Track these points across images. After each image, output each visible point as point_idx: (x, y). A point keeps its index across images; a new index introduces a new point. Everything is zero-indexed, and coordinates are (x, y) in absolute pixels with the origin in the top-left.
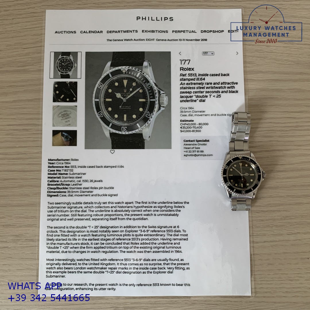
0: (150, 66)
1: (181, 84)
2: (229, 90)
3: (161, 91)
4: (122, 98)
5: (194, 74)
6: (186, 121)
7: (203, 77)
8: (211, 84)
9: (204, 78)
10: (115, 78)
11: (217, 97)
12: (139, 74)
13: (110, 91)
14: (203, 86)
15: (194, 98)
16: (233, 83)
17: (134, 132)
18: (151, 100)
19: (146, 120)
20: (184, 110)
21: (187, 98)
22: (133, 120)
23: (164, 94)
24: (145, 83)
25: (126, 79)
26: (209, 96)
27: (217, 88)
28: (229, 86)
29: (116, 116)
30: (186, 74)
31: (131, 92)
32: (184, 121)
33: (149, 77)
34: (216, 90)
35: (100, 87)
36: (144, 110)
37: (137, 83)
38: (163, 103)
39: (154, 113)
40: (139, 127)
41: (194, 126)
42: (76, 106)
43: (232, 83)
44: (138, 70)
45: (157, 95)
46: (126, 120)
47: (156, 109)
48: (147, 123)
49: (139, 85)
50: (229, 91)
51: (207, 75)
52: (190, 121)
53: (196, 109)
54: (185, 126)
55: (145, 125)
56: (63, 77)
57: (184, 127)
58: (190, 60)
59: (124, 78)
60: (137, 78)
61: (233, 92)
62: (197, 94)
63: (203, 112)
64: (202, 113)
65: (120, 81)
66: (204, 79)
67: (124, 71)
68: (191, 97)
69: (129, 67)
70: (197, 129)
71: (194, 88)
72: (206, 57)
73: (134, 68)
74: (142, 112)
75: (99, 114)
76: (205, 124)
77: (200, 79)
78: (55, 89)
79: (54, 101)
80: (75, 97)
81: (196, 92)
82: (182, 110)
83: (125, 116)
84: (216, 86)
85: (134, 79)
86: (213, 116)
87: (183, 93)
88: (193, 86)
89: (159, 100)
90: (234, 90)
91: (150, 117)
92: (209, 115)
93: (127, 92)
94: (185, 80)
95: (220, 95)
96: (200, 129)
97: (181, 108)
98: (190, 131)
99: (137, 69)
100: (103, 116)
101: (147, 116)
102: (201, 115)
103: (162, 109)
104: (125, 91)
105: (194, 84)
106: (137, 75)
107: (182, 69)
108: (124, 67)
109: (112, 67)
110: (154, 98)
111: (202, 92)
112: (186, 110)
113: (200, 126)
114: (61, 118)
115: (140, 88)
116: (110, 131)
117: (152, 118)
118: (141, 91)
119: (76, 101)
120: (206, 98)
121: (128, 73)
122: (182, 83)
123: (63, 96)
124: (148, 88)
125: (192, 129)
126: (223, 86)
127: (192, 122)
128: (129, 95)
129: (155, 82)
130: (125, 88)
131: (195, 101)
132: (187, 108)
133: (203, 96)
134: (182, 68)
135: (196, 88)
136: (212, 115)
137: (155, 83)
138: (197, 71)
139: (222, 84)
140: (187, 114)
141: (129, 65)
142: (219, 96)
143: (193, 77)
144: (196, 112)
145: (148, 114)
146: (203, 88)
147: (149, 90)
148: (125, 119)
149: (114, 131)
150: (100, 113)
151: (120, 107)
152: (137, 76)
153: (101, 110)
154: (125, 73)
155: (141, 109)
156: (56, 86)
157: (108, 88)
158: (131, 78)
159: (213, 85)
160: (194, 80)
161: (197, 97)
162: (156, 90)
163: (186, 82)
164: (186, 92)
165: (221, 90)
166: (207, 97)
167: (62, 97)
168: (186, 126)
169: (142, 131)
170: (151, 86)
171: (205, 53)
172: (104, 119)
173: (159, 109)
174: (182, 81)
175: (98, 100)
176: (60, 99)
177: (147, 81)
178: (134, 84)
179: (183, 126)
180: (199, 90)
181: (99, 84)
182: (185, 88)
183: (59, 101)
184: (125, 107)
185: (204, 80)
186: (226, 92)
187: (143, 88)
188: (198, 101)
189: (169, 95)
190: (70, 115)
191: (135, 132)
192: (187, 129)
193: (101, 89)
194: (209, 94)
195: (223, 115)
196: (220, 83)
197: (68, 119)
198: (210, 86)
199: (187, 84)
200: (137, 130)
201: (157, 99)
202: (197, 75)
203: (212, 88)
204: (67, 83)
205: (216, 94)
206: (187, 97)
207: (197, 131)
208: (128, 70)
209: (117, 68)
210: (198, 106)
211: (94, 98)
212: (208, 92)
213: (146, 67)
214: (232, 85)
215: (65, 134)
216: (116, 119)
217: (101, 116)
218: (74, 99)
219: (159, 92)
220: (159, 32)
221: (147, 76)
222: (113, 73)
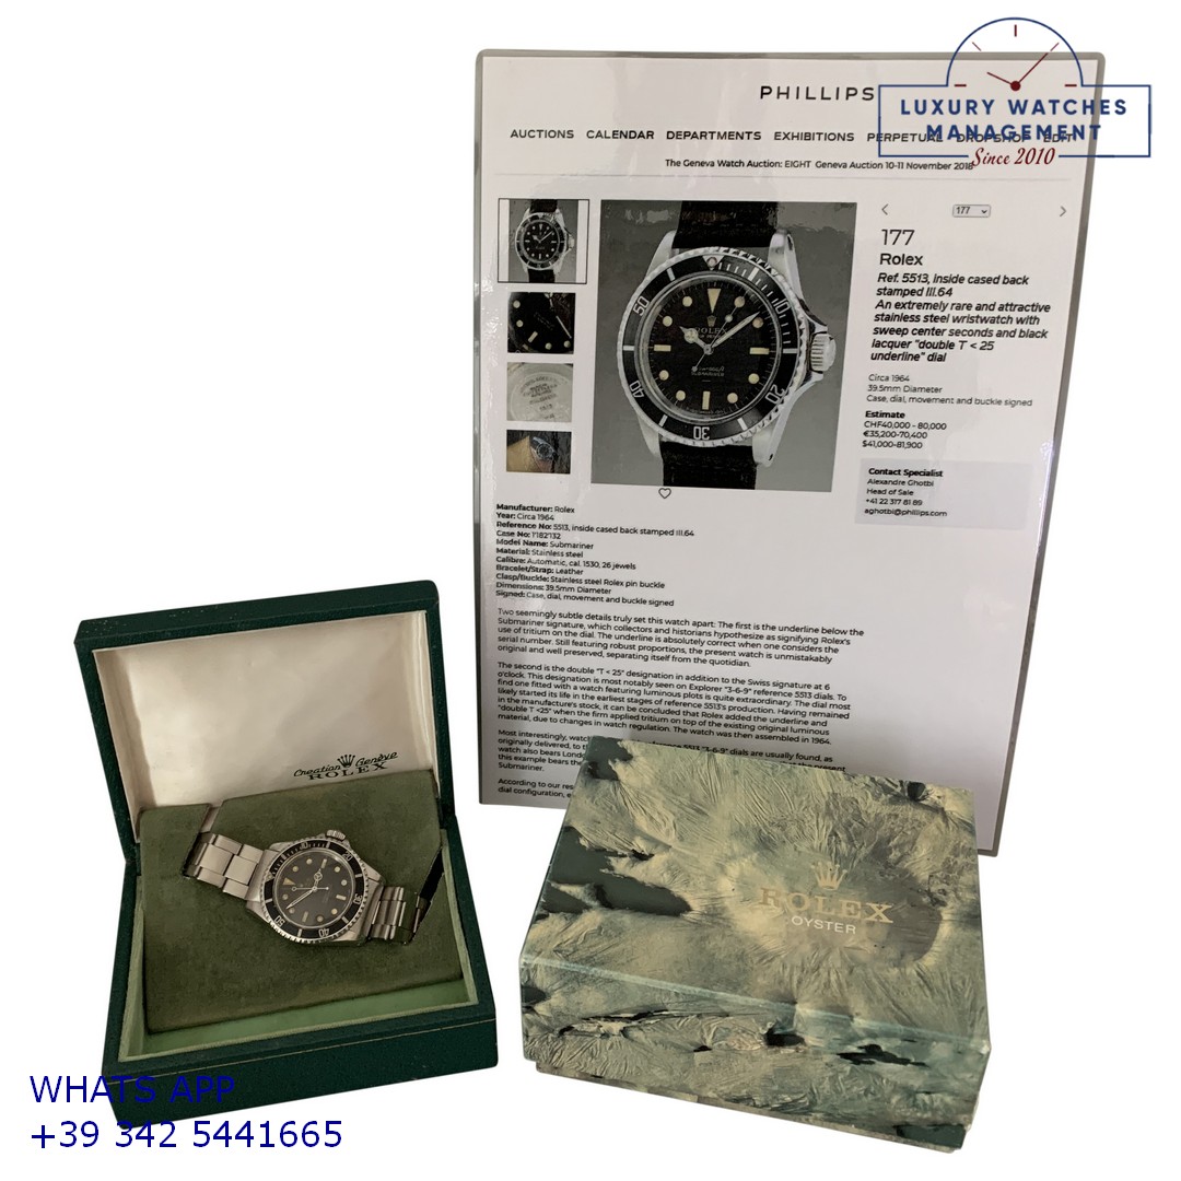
0: (791, 249)
1: (880, 304)
2: (1020, 327)
3: (817, 324)
4: (701, 343)
5: (920, 277)
6: (882, 415)
7: (947, 286)
8: (969, 307)
9: (951, 289)
10: (684, 283)
11: (981, 349)
12: (756, 271)
13: (668, 321)
14: (945, 314)
15: (914, 349)
16: (1035, 307)
17: (728, 441)
18: (786, 351)
19: (765, 408)
20: (878, 383)
21: (891, 347)
22: (730, 408)
23: (825, 333)
24: (771, 299)
25: (716, 287)
26: (958, 345)
27: (984, 320)
28: (1024, 314)
29: (681, 395)
30: (897, 275)
31: (730, 326)
32: (875, 415)
33: (786, 280)
34: (982, 327)
35: (641, 311)
36: (762, 380)
37: (747, 297)
38: (820, 363)
39: (792, 389)
40: (744, 427)
41: (904, 430)
42: (572, 365)
43: (1033, 305)
44: (754, 260)
45: (804, 337)
46: (707, 408)
47: (797, 379)
48: (767, 417)
49: (752, 307)
50: (1021, 331)
51: (961, 280)
52: (893, 416)
53: (915, 383)
54: (877, 429)
55: (761, 423)
56: (535, 277)
57: (875, 433)
58: (913, 231)
59: (712, 284)
60: (750, 284)
61: (1033, 335)
62: (922, 338)
63: (937, 390)
64: (931, 395)
65: (699, 291)
66: (950, 292)
67: (712, 263)
68: (904, 345)
69: (728, 251)
70: (912, 440)
71: (916, 319)
72: (963, 221)
73: (742, 253)
74: (757, 387)
75: (633, 387)
76: (935, 426)
77: (936, 293)
78: (514, 315)
79: (512, 348)
80: (567, 339)
81: (921, 332)
82: (873, 383)
83: (707, 395)
84: (984, 313)
85: (739, 287)
86: (963, 405)
87: (884, 331)
88: (915, 312)
89: (809, 352)
90: (1034, 328)
91: (779, 400)
92: (951, 400)
93: (715, 326)
94: (891, 293)
95: (991, 343)
96: (921, 440)
97: (872, 378)
98: (888, 445)
99: (751, 257)
100: (643, 395)
101: (770, 397)
102: (929, 400)
103: (816, 377)
104: (711, 323)
105: (919, 306)
106: (748, 274)
107: (886, 258)
108: (712, 250)
109: (677, 250)
110: (794, 345)
111: (939, 332)
112: (885, 384)
113: (923, 430)
114: (530, 399)
115: (754, 316)
116: (661, 436)
117: (782, 402)
118: (758, 324)
119: (570, 350)
120: (948, 351)
121: (723, 270)
122: (881, 301)
123: (535, 334)
124: (778, 315)
125: (896, 440)
126: (1004, 314)
127: (900, 420)
128: (722, 334)
129: (802, 297)
130: (709, 313)
131: (916, 357)
132: (891, 379)
133: (941, 343)
134: (888, 257)
135: (922, 319)
136: (959, 401)
137: (801, 301)
138: (930, 267)
139: (1001, 309)
140: (888, 394)
141: (730, 245)
142: (988, 346)
143: (917, 286)
144: (915, 390)
145: (773, 392)
146: (944, 319)
147: (781, 321)
148: (706, 405)
149: (673, 438)
150: (637, 385)
151: (695, 369)
152: (751, 278)
153: (640, 377)
154: (716, 268)
155: (754, 378)
156: (517, 305)
157: (663, 314)
158: (732, 285)
159: (973, 313)
160: (919, 293)
161: (923, 345)
162: (803, 320)
163: (894, 299)
164: (892, 331)
165: (996, 328)
166: (951, 346)
167: (531, 339)
168: (881, 429)
169: (751, 438)
170: (790, 309)
171: (963, 210)
172: (645, 403)
173: (807, 377)
174: (882, 297)
175: (631, 348)
176: (528, 344)
177: (779, 294)
178: (739, 302)
179: (873, 428)
180: (929, 325)
181: (637, 302)
182: (888, 318)
183: (523, 351)
184: (708, 371)
185: (950, 294)
186: (1011, 334)
187: (764, 315)
188: (923, 359)
189: (840, 338)
190: (555, 391)
191: (731, 443)
192: (883, 440)
193: (641, 315)
194: (961, 338)
195: (992, 402)
196: (997, 306)
197: (549, 402)
198: (965, 312)
199: (897, 305)
200: (737, 438)
201: (804, 348)
202: (931, 279)
203: (971, 320)
204: (547, 296)
205: (978, 340)
206: (893, 345)
207: (910, 445)
208: (725, 260)
209: (692, 253)
210: (921, 372)
211: (620, 343)
212: (958, 333)
213: (779, 250)
214: (1031, 314)
215: (541, 442)
216: (681, 404)
217: (639, 394)
218: (566, 344)
219: (812, 328)
220: (827, 137)
221: (779, 280)
222: (681, 269)
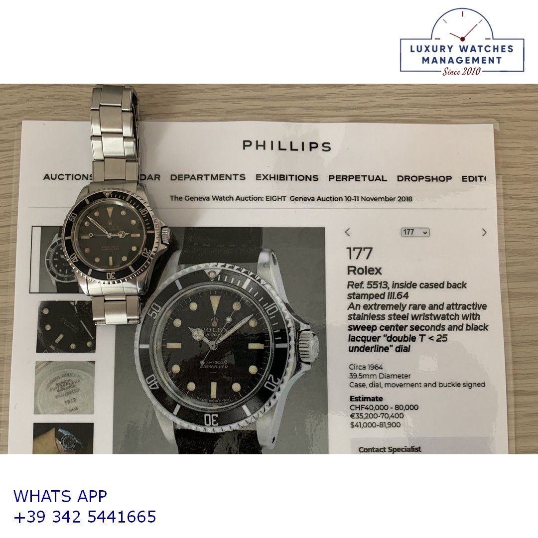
0: (275, 263)
1: (351, 306)
2: (465, 322)
3: (302, 324)
4: (206, 340)
5: (381, 283)
6: (364, 399)
7: (404, 291)
8: (423, 307)
9: (407, 293)
10: (190, 291)
11: (437, 341)
12: (248, 281)
13: (178, 323)
14: (405, 312)
15: (383, 342)
16: (475, 306)
17: (235, 426)
18: (278, 346)
19: (264, 396)
20: (357, 372)
21: (365, 341)
22: (235, 396)
23: (308, 330)
24: (262, 303)
25: (217, 295)
26: (418, 338)
27: (437, 317)
28: (467, 312)
29: (191, 386)
30: (362, 283)
31: (230, 326)
32: (358, 399)
33: (274, 289)
34: (436, 323)
35: (154, 315)
36: (261, 371)
37: (243, 302)
38: (306, 354)
39: (286, 378)
40: (248, 413)
41: (384, 411)
42: (94, 362)
43: (473, 304)
44: (246, 272)
45: (292, 334)
46: (215, 397)
47: (290, 369)
48: (267, 403)
49: (247, 310)
50: (467, 325)
51: (414, 286)
52: (374, 399)
53: (388, 370)
54: (361, 412)
55: (262, 409)
56: (61, 289)
57: (360, 416)
58: (371, 248)
59: (214, 292)
60: (245, 292)
61: (477, 328)
62: (389, 333)
63: (406, 376)
64: (402, 380)
65: (203, 298)
66: (406, 296)
67: (212, 276)
68: (375, 339)
69: (225, 266)
70: (392, 420)
71: (382, 317)
72: (410, 241)
73: (236, 267)
74: (256, 377)
75: (149, 380)
76: (409, 407)
77: (395, 296)
78: (43, 320)
79: (40, 349)
80: (90, 340)
81: (387, 328)
82: (353, 371)
83: (214, 385)
84: (436, 312)
85: (235, 294)
86: (430, 388)
87: (357, 328)
88: (380, 312)
89: (297, 346)
90: (477, 323)
91: (276, 388)
92: (419, 385)
93: (218, 326)
94: (359, 297)
95: (445, 336)
96: (399, 420)
97: (352, 367)
98: (372, 425)
99: (244, 270)
100: (158, 388)
101: (268, 385)
102: (401, 385)
103: (305, 368)
104: (215, 324)
105: (383, 307)
106: (243, 283)
107: (351, 270)
108: (211, 265)
109: (183, 266)
110: (284, 341)
111: (402, 328)
112: (363, 372)
113: (399, 412)
114: (56, 393)
115: (249, 317)
116: (175, 424)
117: (279, 390)
118: (253, 324)
119: (92, 349)
120: (411, 343)
121: (222, 280)
122: (352, 304)
123: (61, 336)
124: (269, 317)
125: (378, 421)
126: (451, 312)
127: (379, 403)
128: (224, 333)
129: (288, 302)
130: (213, 316)
131: (386, 349)
132: (367, 367)
133: (405, 336)
134: (353, 269)
135: (387, 317)
136: (426, 385)
137: (286, 305)
138: (389, 275)
139: (449, 308)
140: (367, 381)
141: (226, 261)
142: (443, 338)
143: (379, 291)
144: (388, 377)
145: (270, 381)
146: (404, 317)
147: (272, 321)
148: (214, 394)
149: (186, 425)
150: (153, 378)
151: (202, 363)
152: (245, 287)
153: (155, 372)
154: (216, 279)
155: (253, 369)
156: (46, 312)
157: (173, 317)
158: (229, 293)
159: (427, 312)
160: (382, 296)
161: (390, 338)
162: (290, 320)
163: (362, 302)
164: (363, 328)
165: (447, 323)
166: (413, 339)
167: (58, 341)
168: (364, 411)
169: (255, 423)
170: (278, 311)
171: (408, 231)
172: (160, 394)
173: (298, 368)
174: (352, 300)
175: (146, 346)
176: (55, 344)
177: (269, 300)
178: (236, 307)
179: (358, 411)
180: (393, 322)
181: (150, 308)
182: (359, 317)
183: (50, 351)
184: (213, 364)
185: (407, 297)
186: (459, 328)
187: (257, 316)
188: (392, 350)
189: (321, 333)
190: (78, 386)
191: (238, 428)
192: (367, 421)
193: (154, 318)
194: (420, 332)
195: (453, 385)
196: (445, 306)
197: (73, 396)
198: (420, 312)
199: (365, 307)
200: (242, 423)
201: (292, 342)
202: (390, 285)
203: (426, 317)
204: (72, 303)
205: (435, 334)
206: (365, 339)
207: (391, 425)
208: (223, 273)
209: (195, 268)
210: (392, 362)
211: (137, 342)
212: (417, 328)
213: (266, 265)
214: (472, 311)
215: (65, 433)
216: (192, 394)
217: (155, 386)
218: (89, 344)
219: (297, 326)
220: (297, 178)
221: (268, 287)
222: (186, 280)
